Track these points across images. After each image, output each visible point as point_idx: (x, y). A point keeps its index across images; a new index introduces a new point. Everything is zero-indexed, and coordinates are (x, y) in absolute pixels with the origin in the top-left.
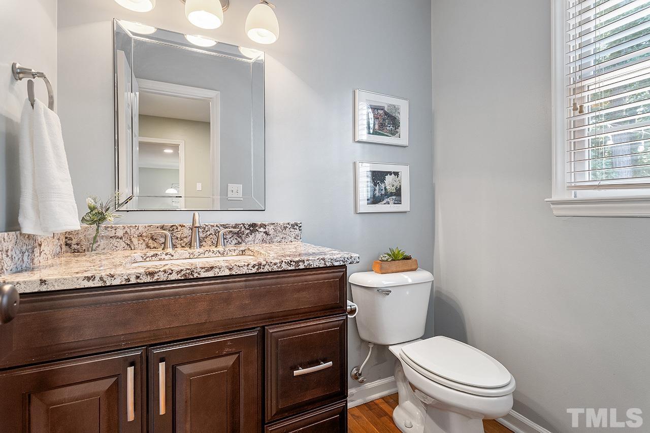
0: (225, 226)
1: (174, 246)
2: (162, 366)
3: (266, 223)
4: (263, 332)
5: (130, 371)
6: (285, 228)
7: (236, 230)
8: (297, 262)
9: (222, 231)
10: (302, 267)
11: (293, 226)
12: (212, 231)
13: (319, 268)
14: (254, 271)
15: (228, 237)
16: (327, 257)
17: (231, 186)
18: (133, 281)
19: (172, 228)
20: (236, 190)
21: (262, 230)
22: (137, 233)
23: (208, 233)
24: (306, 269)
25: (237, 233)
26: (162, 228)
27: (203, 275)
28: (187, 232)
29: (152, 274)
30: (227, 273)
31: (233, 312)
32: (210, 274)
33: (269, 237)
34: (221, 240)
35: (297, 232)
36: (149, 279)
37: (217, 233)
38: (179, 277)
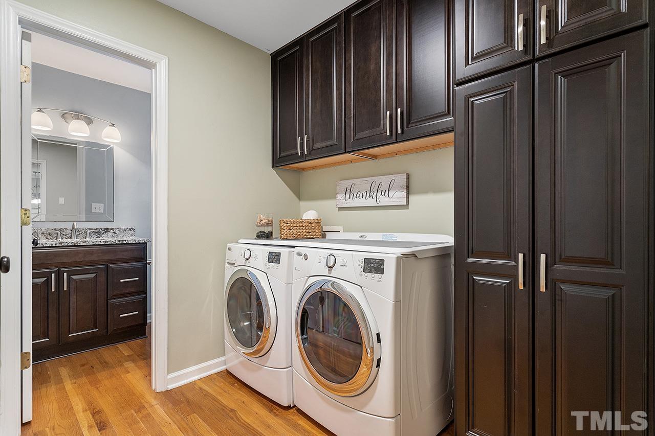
0: (90, 229)
1: (62, 238)
2: (65, 274)
3: (114, 228)
4: (107, 266)
5: (53, 275)
6: (125, 230)
7: (97, 231)
8: (123, 241)
9: (89, 231)
10: (125, 242)
11: (130, 229)
12: (83, 231)
13: (133, 243)
14: (103, 243)
15: (92, 234)
16: (137, 240)
17: (94, 205)
18: (54, 245)
19: (61, 230)
20: (98, 207)
21: (112, 231)
22: (41, 232)
23: (81, 232)
24: (127, 244)
25: (97, 233)
26: (55, 229)
27: (81, 244)
28: (68, 232)
29: (61, 243)
30: (92, 244)
31: (94, 258)
32: (85, 244)
33: (116, 235)
34: (88, 235)
35: (133, 232)
36: (60, 245)
37: (86, 232)
38: (72, 245)
